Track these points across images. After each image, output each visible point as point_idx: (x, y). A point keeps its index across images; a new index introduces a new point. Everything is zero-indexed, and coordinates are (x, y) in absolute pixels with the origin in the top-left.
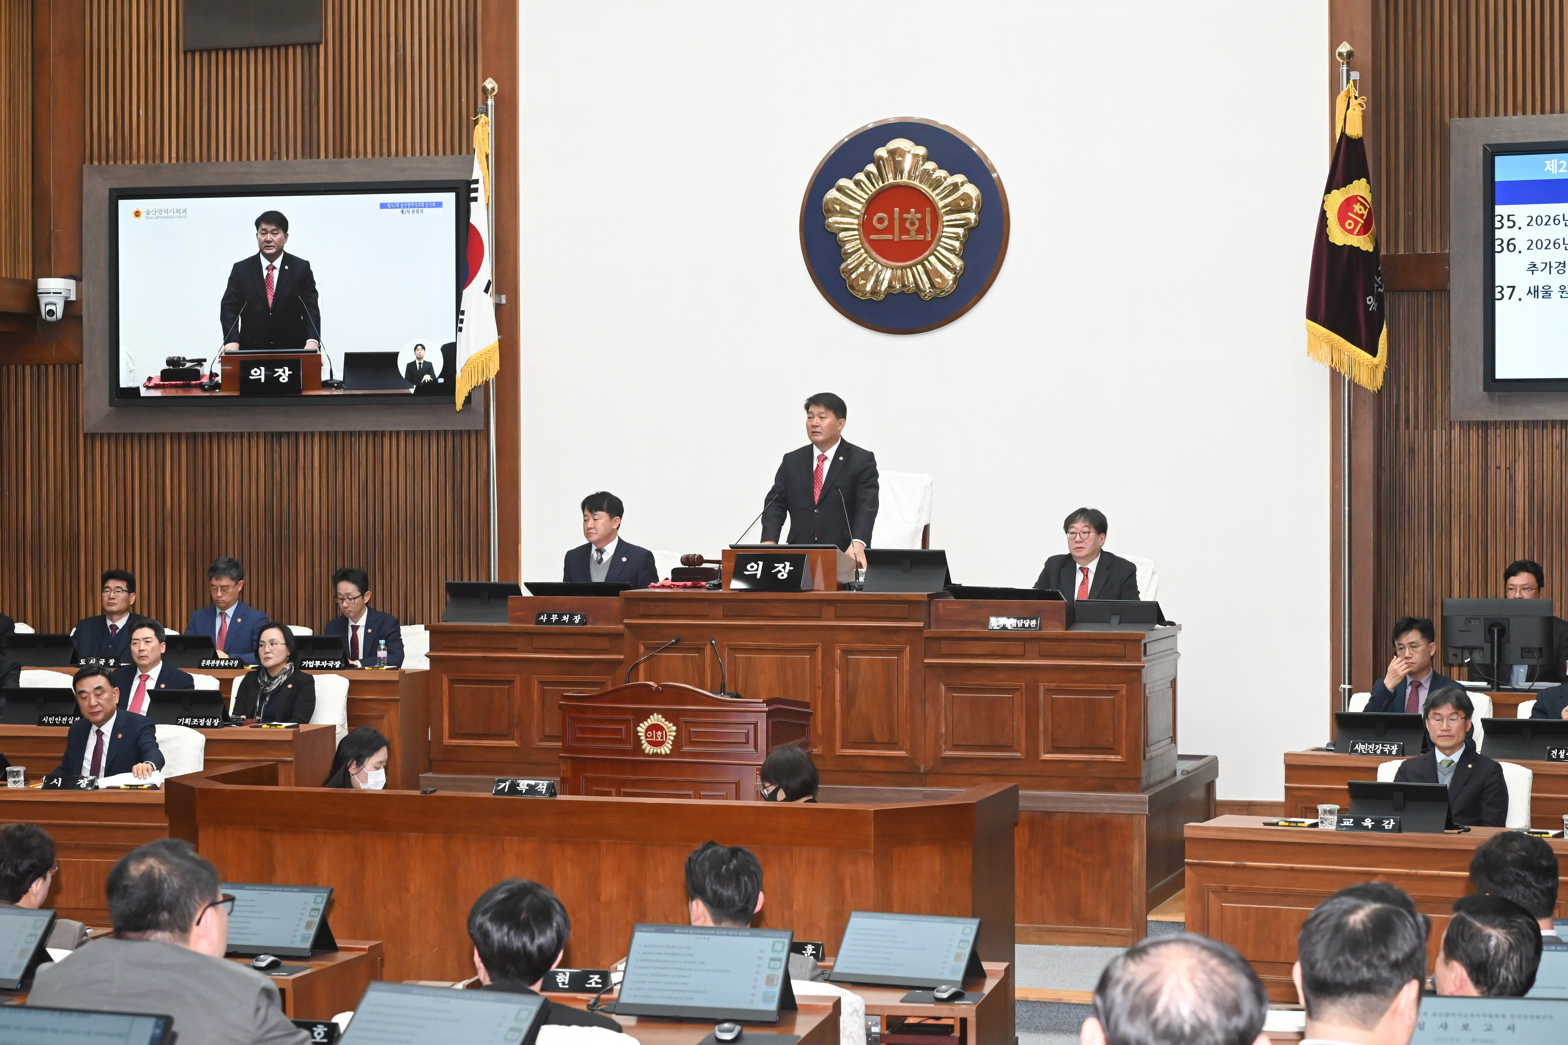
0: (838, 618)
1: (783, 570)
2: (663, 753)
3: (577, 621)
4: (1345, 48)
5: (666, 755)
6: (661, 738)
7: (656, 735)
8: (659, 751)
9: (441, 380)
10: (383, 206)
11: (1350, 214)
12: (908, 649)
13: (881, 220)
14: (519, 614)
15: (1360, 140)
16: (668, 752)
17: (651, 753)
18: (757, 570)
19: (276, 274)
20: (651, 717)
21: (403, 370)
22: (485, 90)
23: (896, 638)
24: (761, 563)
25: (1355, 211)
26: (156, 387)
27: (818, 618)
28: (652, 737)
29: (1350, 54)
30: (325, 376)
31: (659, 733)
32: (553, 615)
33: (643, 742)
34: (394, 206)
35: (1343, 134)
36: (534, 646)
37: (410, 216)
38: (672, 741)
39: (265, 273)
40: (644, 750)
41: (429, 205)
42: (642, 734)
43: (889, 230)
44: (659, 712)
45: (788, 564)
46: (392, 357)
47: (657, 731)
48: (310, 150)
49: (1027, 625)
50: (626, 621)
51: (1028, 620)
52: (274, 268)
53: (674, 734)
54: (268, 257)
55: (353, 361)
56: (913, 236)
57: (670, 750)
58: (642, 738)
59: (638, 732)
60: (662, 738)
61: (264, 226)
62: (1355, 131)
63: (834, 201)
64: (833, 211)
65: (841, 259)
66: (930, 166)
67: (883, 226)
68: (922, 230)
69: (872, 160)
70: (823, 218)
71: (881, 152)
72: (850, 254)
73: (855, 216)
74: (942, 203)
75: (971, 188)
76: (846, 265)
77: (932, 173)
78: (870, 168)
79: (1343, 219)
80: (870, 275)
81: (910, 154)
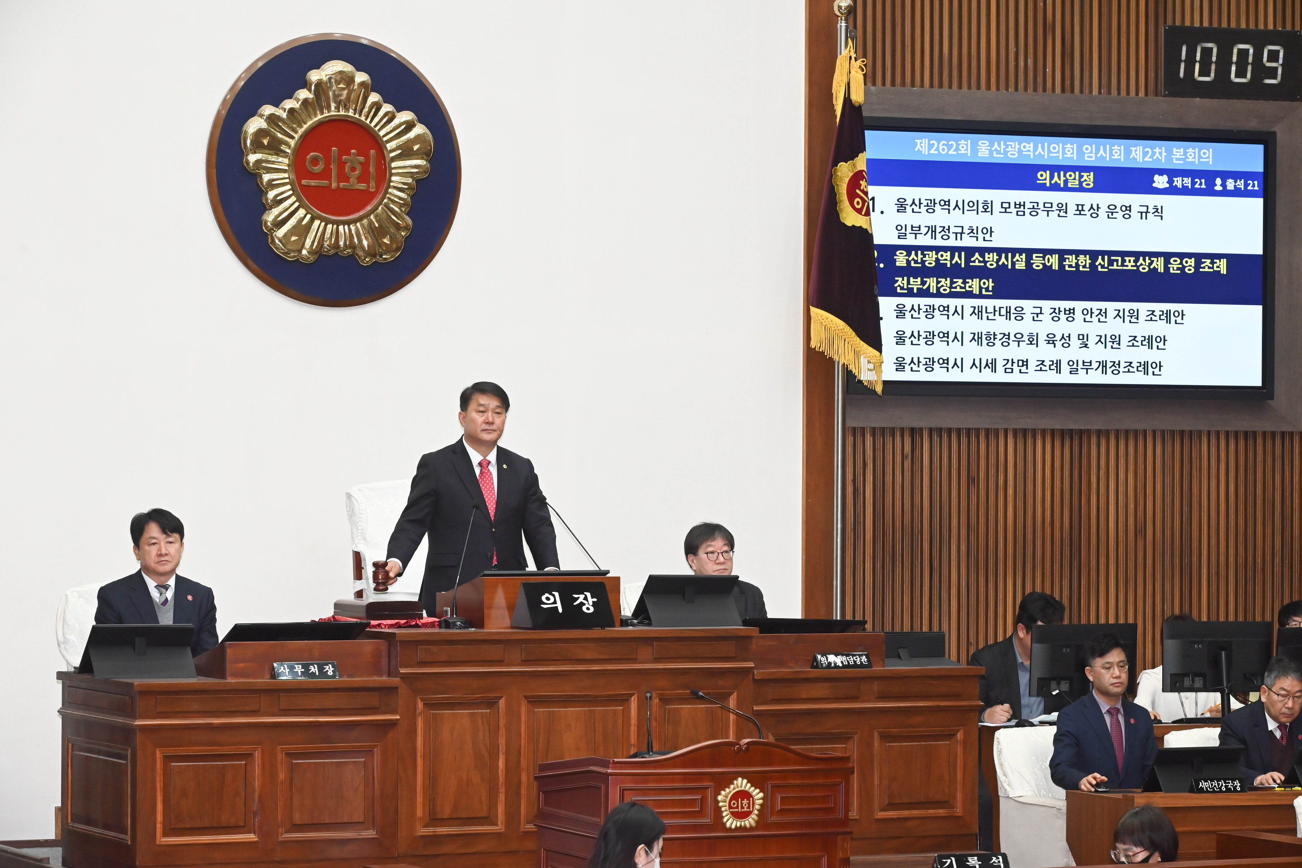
0: (657, 660)
1: (585, 602)
2: (748, 825)
3: (330, 673)
5: (752, 828)
6: (747, 808)
7: (742, 804)
8: (743, 824)
11: (858, 191)
12: (735, 695)
13: (315, 161)
14: (241, 665)
15: (860, 107)
16: (753, 824)
17: (733, 827)
18: (555, 602)
20: (735, 782)
23: (721, 682)
24: (557, 594)
25: (862, 188)
27: (634, 660)
28: (737, 807)
29: (852, 10)
31: (745, 802)
32: (296, 666)
33: (724, 814)
35: (847, 100)
36: (282, 707)
38: (758, 810)
40: (725, 824)
42: (727, 805)
43: (325, 174)
44: (744, 775)
45: (588, 594)
47: (742, 800)
49: (858, 663)
50: (402, 671)
51: (858, 657)
53: (761, 801)
56: (354, 184)
57: (757, 822)
58: (723, 809)
59: (718, 802)
60: (749, 807)
62: (858, 97)
63: (261, 133)
64: (257, 146)
65: (265, 208)
66: (374, 97)
67: (318, 169)
68: (364, 178)
69: (305, 84)
70: (241, 154)
71: (314, 76)
72: (277, 202)
73: (284, 154)
74: (389, 146)
75: (419, 129)
76: (270, 217)
77: (377, 107)
78: (303, 94)
79: (852, 196)
80: (302, 230)
81: (350, 80)
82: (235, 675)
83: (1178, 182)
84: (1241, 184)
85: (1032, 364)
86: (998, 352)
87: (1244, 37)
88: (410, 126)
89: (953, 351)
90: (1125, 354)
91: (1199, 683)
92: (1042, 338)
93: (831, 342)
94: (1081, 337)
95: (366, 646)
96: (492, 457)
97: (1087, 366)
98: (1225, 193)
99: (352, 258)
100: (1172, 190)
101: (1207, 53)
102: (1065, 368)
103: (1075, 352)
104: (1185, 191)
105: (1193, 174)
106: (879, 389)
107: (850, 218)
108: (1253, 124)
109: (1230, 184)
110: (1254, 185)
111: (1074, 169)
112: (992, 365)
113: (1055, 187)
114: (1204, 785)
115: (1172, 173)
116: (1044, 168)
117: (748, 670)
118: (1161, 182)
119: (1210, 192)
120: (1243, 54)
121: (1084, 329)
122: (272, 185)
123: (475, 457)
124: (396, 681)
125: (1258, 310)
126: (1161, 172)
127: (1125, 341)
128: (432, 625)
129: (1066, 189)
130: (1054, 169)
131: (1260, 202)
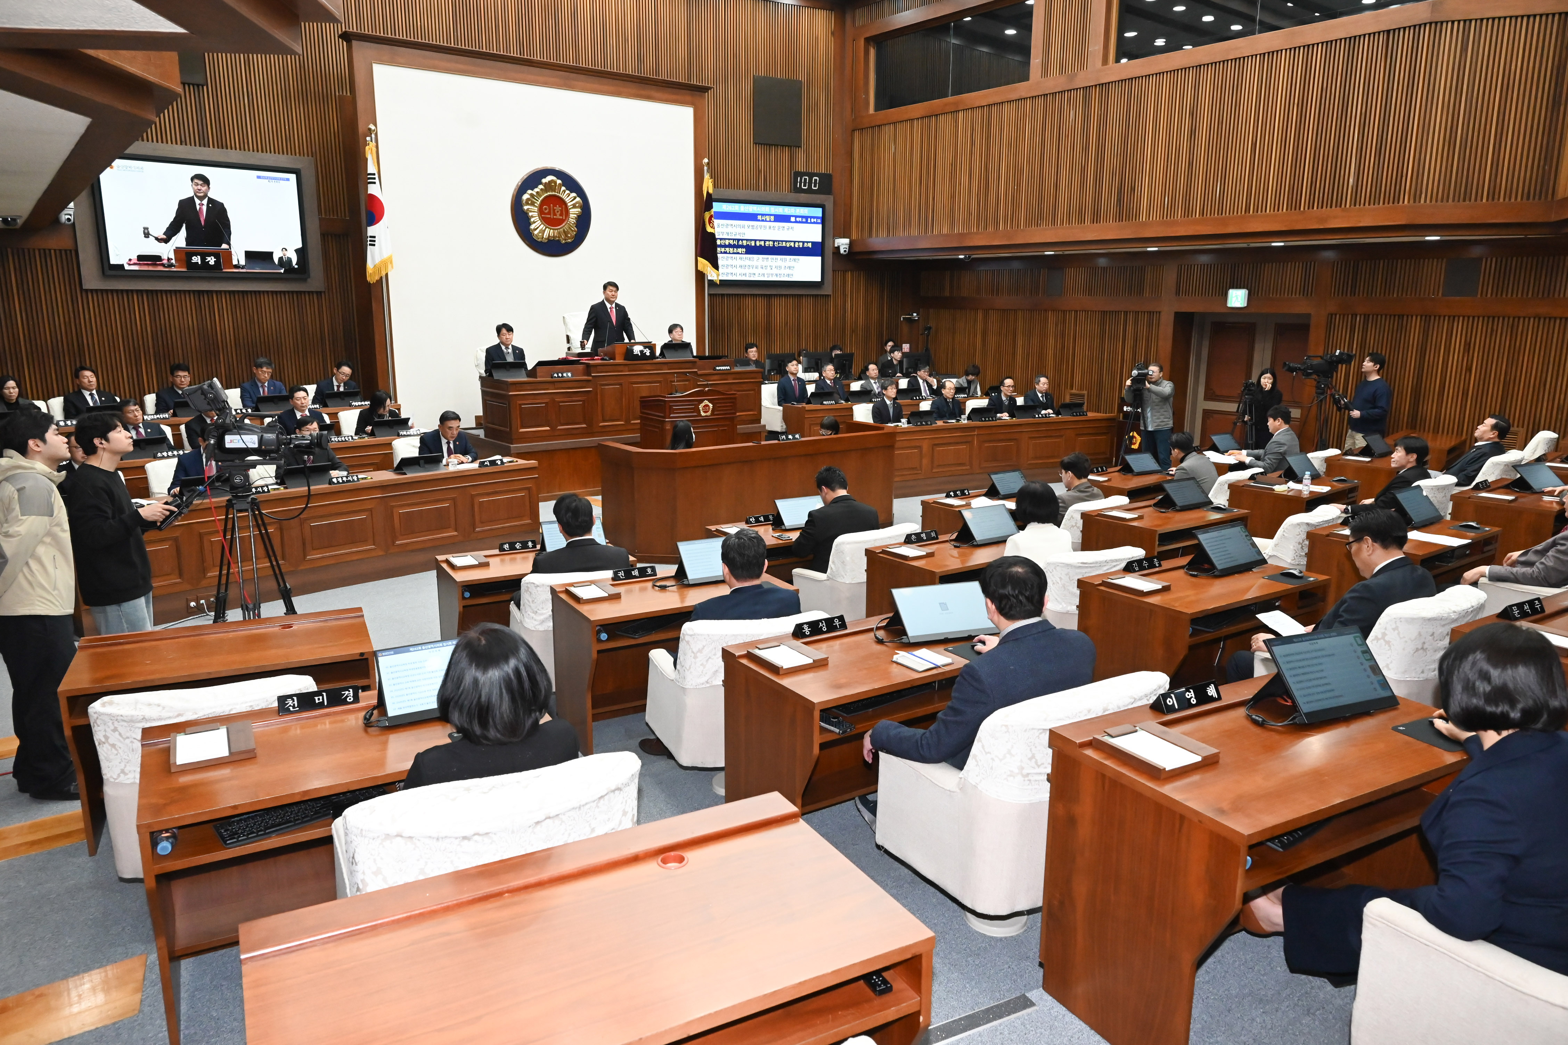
1: (647, 352)
3: (569, 376)
4: (706, 160)
9: (296, 267)
10: (259, 177)
13: (546, 209)
14: (541, 374)
15: (711, 194)
18: (638, 352)
19: (205, 208)
21: (276, 261)
22: (370, 129)
23: (688, 376)
24: (638, 349)
25: (710, 220)
26: (135, 264)
29: (708, 163)
30: (235, 262)
31: (707, 409)
32: (559, 374)
34: (264, 178)
35: (708, 192)
36: (556, 387)
37: (273, 184)
39: (198, 207)
41: (283, 179)
42: (702, 409)
43: (549, 213)
45: (646, 349)
46: (271, 254)
48: (204, 143)
49: (727, 369)
50: (592, 375)
52: (203, 204)
54: (199, 197)
55: (249, 255)
56: (558, 217)
57: (711, 414)
59: (700, 409)
61: (196, 181)
62: (711, 191)
63: (528, 199)
64: (527, 204)
65: (530, 224)
66: (563, 188)
67: (546, 211)
68: (561, 215)
69: (541, 183)
70: (522, 206)
71: (544, 181)
72: (534, 222)
73: (536, 207)
74: (569, 204)
75: (578, 199)
76: (532, 227)
77: (564, 191)
78: (541, 187)
79: (710, 223)
80: (543, 232)
81: (555, 183)
82: (540, 377)
83: (798, 219)
84: (815, 220)
85: (757, 275)
86: (747, 271)
87: (816, 175)
88: (575, 198)
89: (734, 271)
90: (782, 271)
91: (812, 370)
92: (759, 267)
93: (704, 268)
94: (770, 266)
95: (581, 367)
96: (614, 305)
97: (772, 275)
98: (811, 223)
99: (559, 241)
100: (796, 222)
101: (805, 179)
102: (766, 276)
103: (769, 271)
104: (800, 222)
105: (802, 217)
106: (718, 283)
107: (709, 230)
108: (819, 202)
109: (813, 220)
110: (819, 221)
111: (768, 215)
112: (745, 275)
113: (763, 221)
114: (824, 402)
115: (796, 217)
116: (759, 214)
117: (696, 372)
118: (793, 219)
119: (806, 222)
120: (816, 180)
121: (771, 264)
122: (532, 217)
123: (608, 306)
124: (590, 378)
125: (820, 258)
126: (793, 216)
127: (783, 267)
128: (598, 359)
129: (766, 221)
130: (762, 215)
131: (820, 226)
